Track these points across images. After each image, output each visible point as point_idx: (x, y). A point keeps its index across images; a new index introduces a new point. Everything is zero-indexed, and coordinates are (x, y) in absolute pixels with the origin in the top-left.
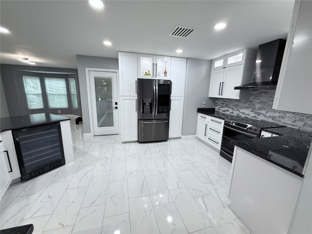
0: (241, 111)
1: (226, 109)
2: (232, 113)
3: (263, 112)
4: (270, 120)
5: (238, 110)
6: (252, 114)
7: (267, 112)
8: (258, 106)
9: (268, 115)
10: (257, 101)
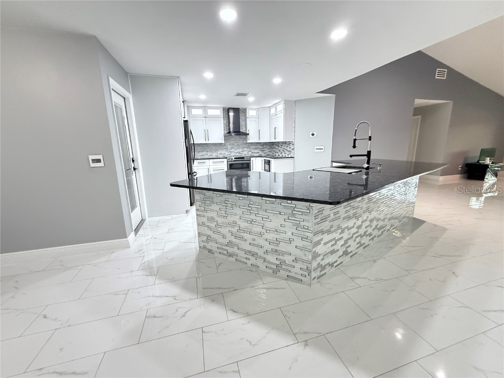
0: (219, 152)
1: (204, 153)
2: (211, 155)
3: (233, 150)
4: (238, 154)
5: (216, 152)
6: (227, 153)
7: (235, 150)
8: (229, 147)
9: (236, 152)
10: (228, 144)
